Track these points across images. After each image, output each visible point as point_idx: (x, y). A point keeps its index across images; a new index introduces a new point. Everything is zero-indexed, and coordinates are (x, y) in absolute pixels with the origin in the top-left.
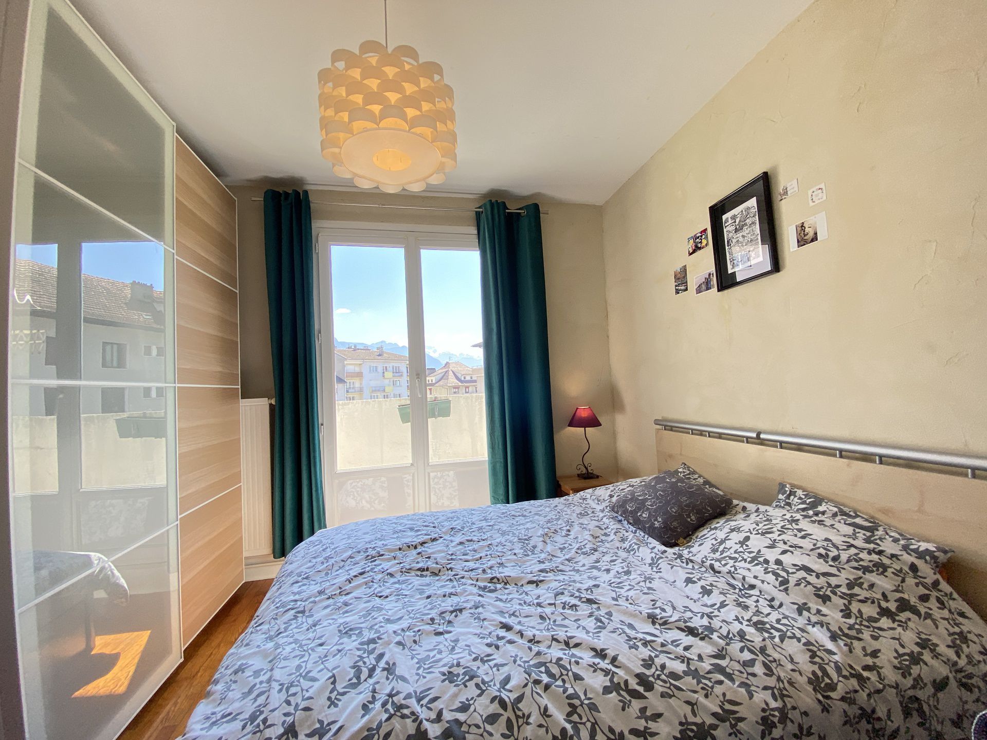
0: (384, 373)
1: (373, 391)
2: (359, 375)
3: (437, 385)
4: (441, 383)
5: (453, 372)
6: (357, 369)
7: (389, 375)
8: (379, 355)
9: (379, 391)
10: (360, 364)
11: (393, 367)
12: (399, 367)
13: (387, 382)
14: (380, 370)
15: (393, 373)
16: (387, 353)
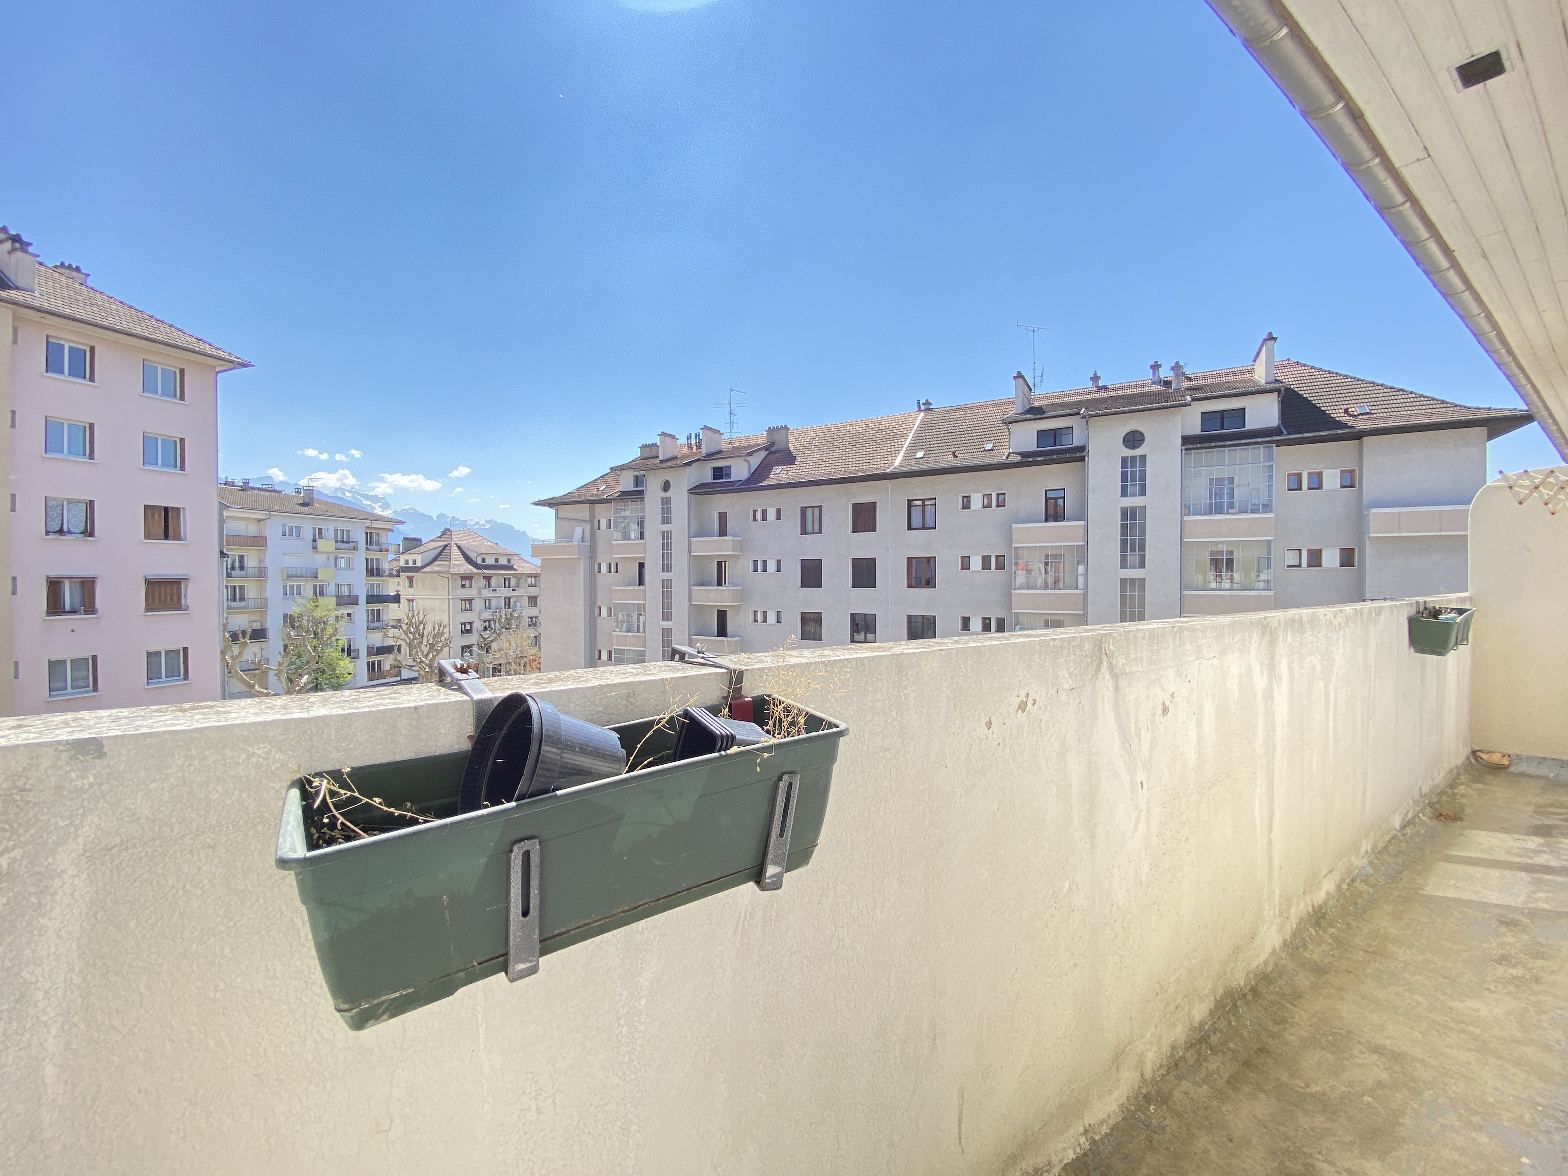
0: (314, 541)
1: (289, 576)
2: (259, 542)
3: (426, 570)
4: (436, 566)
5: (459, 547)
6: (252, 530)
7: (327, 545)
8: (304, 505)
9: (302, 576)
10: (259, 520)
11: (336, 530)
12: (348, 531)
13: (320, 559)
14: (307, 533)
15: (336, 542)
16: (321, 502)
